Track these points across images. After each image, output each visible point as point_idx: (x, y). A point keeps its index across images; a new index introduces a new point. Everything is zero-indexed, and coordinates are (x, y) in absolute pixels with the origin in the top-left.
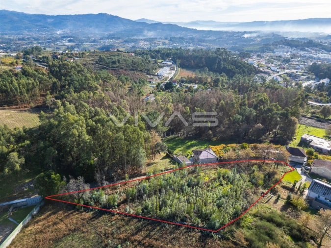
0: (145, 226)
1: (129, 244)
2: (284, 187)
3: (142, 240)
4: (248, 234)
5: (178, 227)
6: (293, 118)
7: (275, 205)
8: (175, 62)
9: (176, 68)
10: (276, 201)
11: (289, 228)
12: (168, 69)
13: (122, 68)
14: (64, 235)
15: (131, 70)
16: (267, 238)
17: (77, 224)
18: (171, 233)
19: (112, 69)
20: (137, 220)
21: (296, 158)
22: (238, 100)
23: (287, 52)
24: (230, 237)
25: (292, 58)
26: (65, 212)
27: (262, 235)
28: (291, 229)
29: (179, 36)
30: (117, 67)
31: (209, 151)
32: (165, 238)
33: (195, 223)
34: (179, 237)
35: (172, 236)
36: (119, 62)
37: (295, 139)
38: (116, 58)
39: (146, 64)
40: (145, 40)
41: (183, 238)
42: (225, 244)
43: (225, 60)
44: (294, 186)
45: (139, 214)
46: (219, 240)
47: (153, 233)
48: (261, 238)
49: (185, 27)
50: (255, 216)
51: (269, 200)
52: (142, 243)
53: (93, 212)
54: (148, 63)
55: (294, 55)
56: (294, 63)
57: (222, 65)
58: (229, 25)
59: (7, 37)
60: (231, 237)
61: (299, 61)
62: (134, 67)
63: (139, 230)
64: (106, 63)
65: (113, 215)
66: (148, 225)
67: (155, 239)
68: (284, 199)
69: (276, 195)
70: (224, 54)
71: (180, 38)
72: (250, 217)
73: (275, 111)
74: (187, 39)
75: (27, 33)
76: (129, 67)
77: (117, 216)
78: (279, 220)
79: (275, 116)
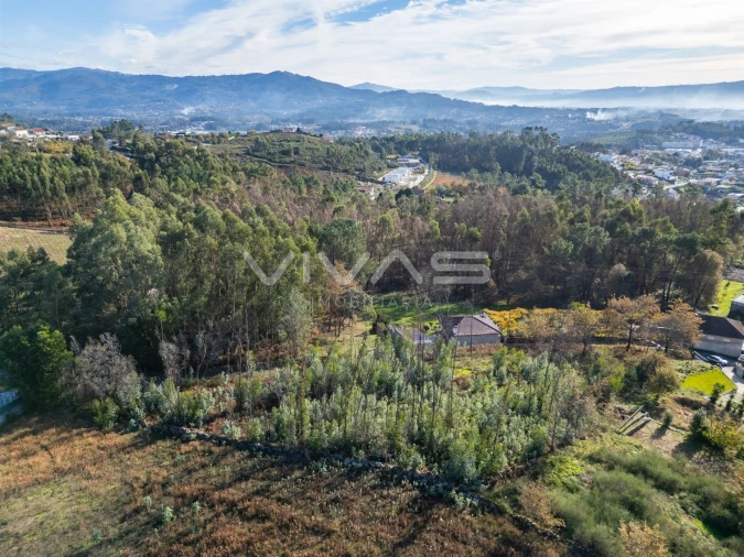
0: (262, 470)
1: (199, 508)
2: (684, 402)
3: (242, 500)
4: (566, 501)
5: (354, 474)
6: (709, 253)
7: (655, 441)
8: (425, 159)
9: (427, 171)
10: (660, 432)
11: (697, 497)
12: (408, 171)
13: (302, 165)
14: (37, 482)
15: (322, 169)
16: (626, 513)
17: (82, 457)
18: (330, 487)
19: (280, 167)
20: (246, 453)
21: (719, 343)
22: (565, 211)
23: (694, 148)
24: (506, 506)
25: (706, 158)
26: (63, 431)
27: (607, 505)
28: (705, 502)
29: (443, 117)
30: (292, 162)
31: (480, 319)
32: (310, 498)
33: (406, 466)
34: (352, 497)
35: (332, 495)
36: (296, 153)
37: (716, 308)
38: (293, 145)
39: (358, 159)
40: (368, 126)
41: (363, 501)
42: (489, 523)
43: (542, 153)
44: (713, 400)
45: (254, 440)
46: (474, 512)
47: (280, 484)
48: (606, 513)
49: (459, 98)
50: (592, 459)
51: (638, 429)
52: (240, 506)
53: (136, 434)
54: (363, 157)
55: (710, 152)
56: (711, 168)
57: (536, 164)
58: (557, 95)
59: (81, 119)
60: (512, 507)
61: (722, 164)
62: (330, 162)
63: (242, 477)
64: (269, 154)
65: (187, 441)
66: (272, 465)
67: (279, 499)
68: (683, 429)
69: (660, 417)
70: (541, 140)
71: (445, 121)
72: (576, 462)
73: (661, 235)
74: (460, 124)
75: (120, 111)
76: (319, 162)
77: (197, 443)
78: (668, 474)
79: (660, 248)
